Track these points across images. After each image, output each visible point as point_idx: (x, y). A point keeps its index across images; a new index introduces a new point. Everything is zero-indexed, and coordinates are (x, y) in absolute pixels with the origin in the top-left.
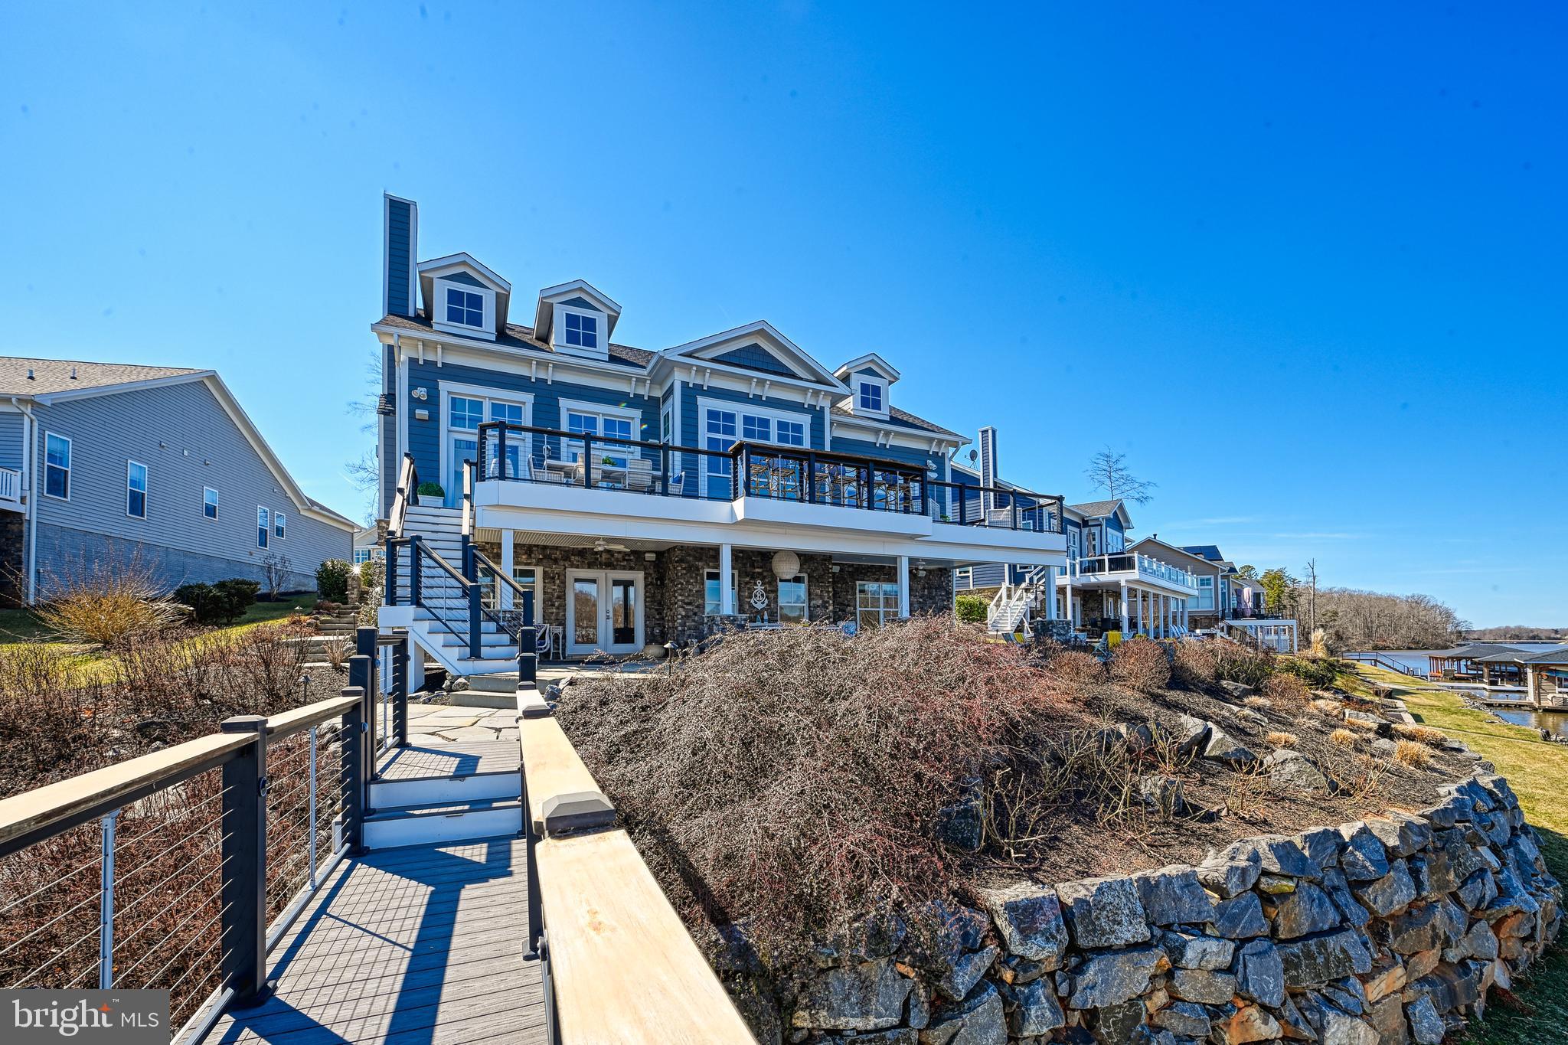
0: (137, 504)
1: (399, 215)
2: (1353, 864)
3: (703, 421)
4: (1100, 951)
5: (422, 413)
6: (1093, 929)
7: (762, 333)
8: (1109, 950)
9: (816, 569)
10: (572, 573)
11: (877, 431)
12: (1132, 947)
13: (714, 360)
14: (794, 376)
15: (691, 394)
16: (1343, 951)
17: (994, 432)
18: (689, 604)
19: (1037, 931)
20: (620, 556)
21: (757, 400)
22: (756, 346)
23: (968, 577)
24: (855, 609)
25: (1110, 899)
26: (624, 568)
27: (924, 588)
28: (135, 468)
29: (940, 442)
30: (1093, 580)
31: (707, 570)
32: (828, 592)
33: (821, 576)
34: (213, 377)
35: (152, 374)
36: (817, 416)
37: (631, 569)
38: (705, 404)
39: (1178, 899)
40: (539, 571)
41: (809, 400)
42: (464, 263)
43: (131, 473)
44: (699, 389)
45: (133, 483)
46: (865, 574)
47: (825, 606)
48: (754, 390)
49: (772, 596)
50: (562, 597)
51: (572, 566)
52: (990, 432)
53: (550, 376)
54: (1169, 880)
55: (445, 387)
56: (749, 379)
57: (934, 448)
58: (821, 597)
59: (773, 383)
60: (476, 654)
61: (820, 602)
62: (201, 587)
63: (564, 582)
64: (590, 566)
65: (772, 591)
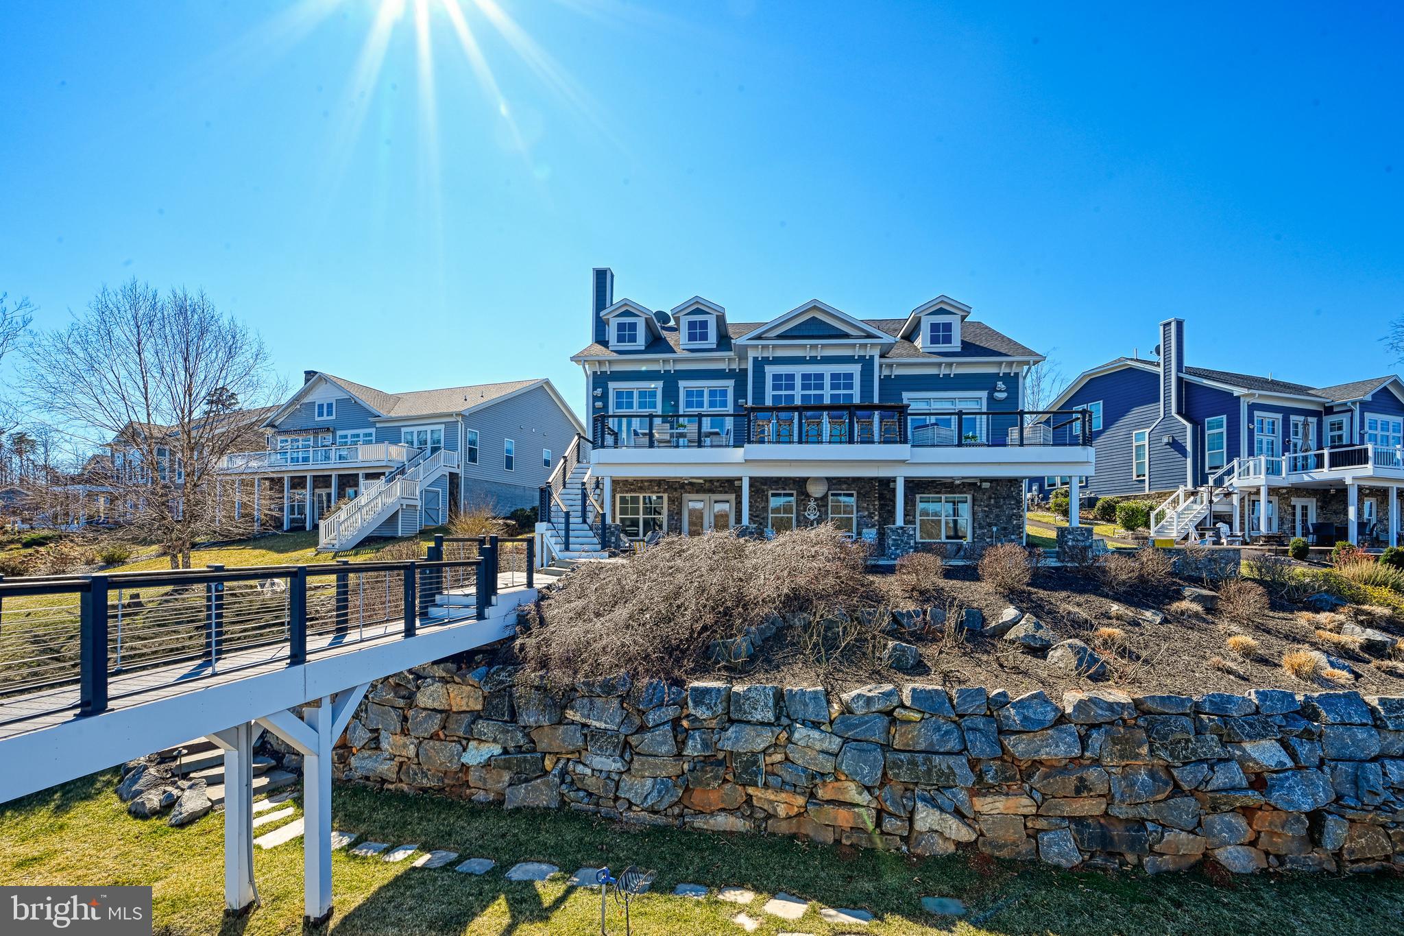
0: (509, 463)
1: (602, 278)
2: (1007, 718)
3: (769, 382)
4: (740, 721)
5: (599, 404)
6: (740, 709)
7: (815, 308)
8: (748, 722)
9: (864, 487)
10: (686, 496)
11: (939, 365)
12: (762, 724)
13: (780, 337)
14: (847, 336)
15: (759, 364)
16: (949, 767)
17: (1180, 324)
18: (757, 516)
19: (703, 703)
20: (718, 484)
21: (813, 360)
22: (814, 318)
23: (1144, 481)
24: (914, 517)
25: (754, 695)
26: (721, 492)
27: (990, 498)
28: (509, 443)
29: (1011, 364)
30: (1306, 478)
31: (770, 492)
32: (874, 505)
33: (867, 493)
34: (547, 382)
35: (519, 387)
36: (867, 363)
37: (726, 492)
38: (770, 370)
39: (806, 705)
40: (665, 496)
41: (857, 353)
42: (626, 304)
43: (507, 446)
44: (766, 361)
45: (508, 451)
46: (925, 488)
47: (871, 516)
48: (808, 353)
49: (823, 509)
50: (680, 513)
51: (686, 492)
52: (1173, 326)
53: (670, 367)
54: (803, 693)
55: (612, 385)
56: (804, 346)
57: (1004, 370)
58: (867, 509)
59: (823, 346)
60: (567, 549)
61: (866, 513)
62: (523, 510)
63: (681, 503)
64: (698, 492)
65: (823, 506)
